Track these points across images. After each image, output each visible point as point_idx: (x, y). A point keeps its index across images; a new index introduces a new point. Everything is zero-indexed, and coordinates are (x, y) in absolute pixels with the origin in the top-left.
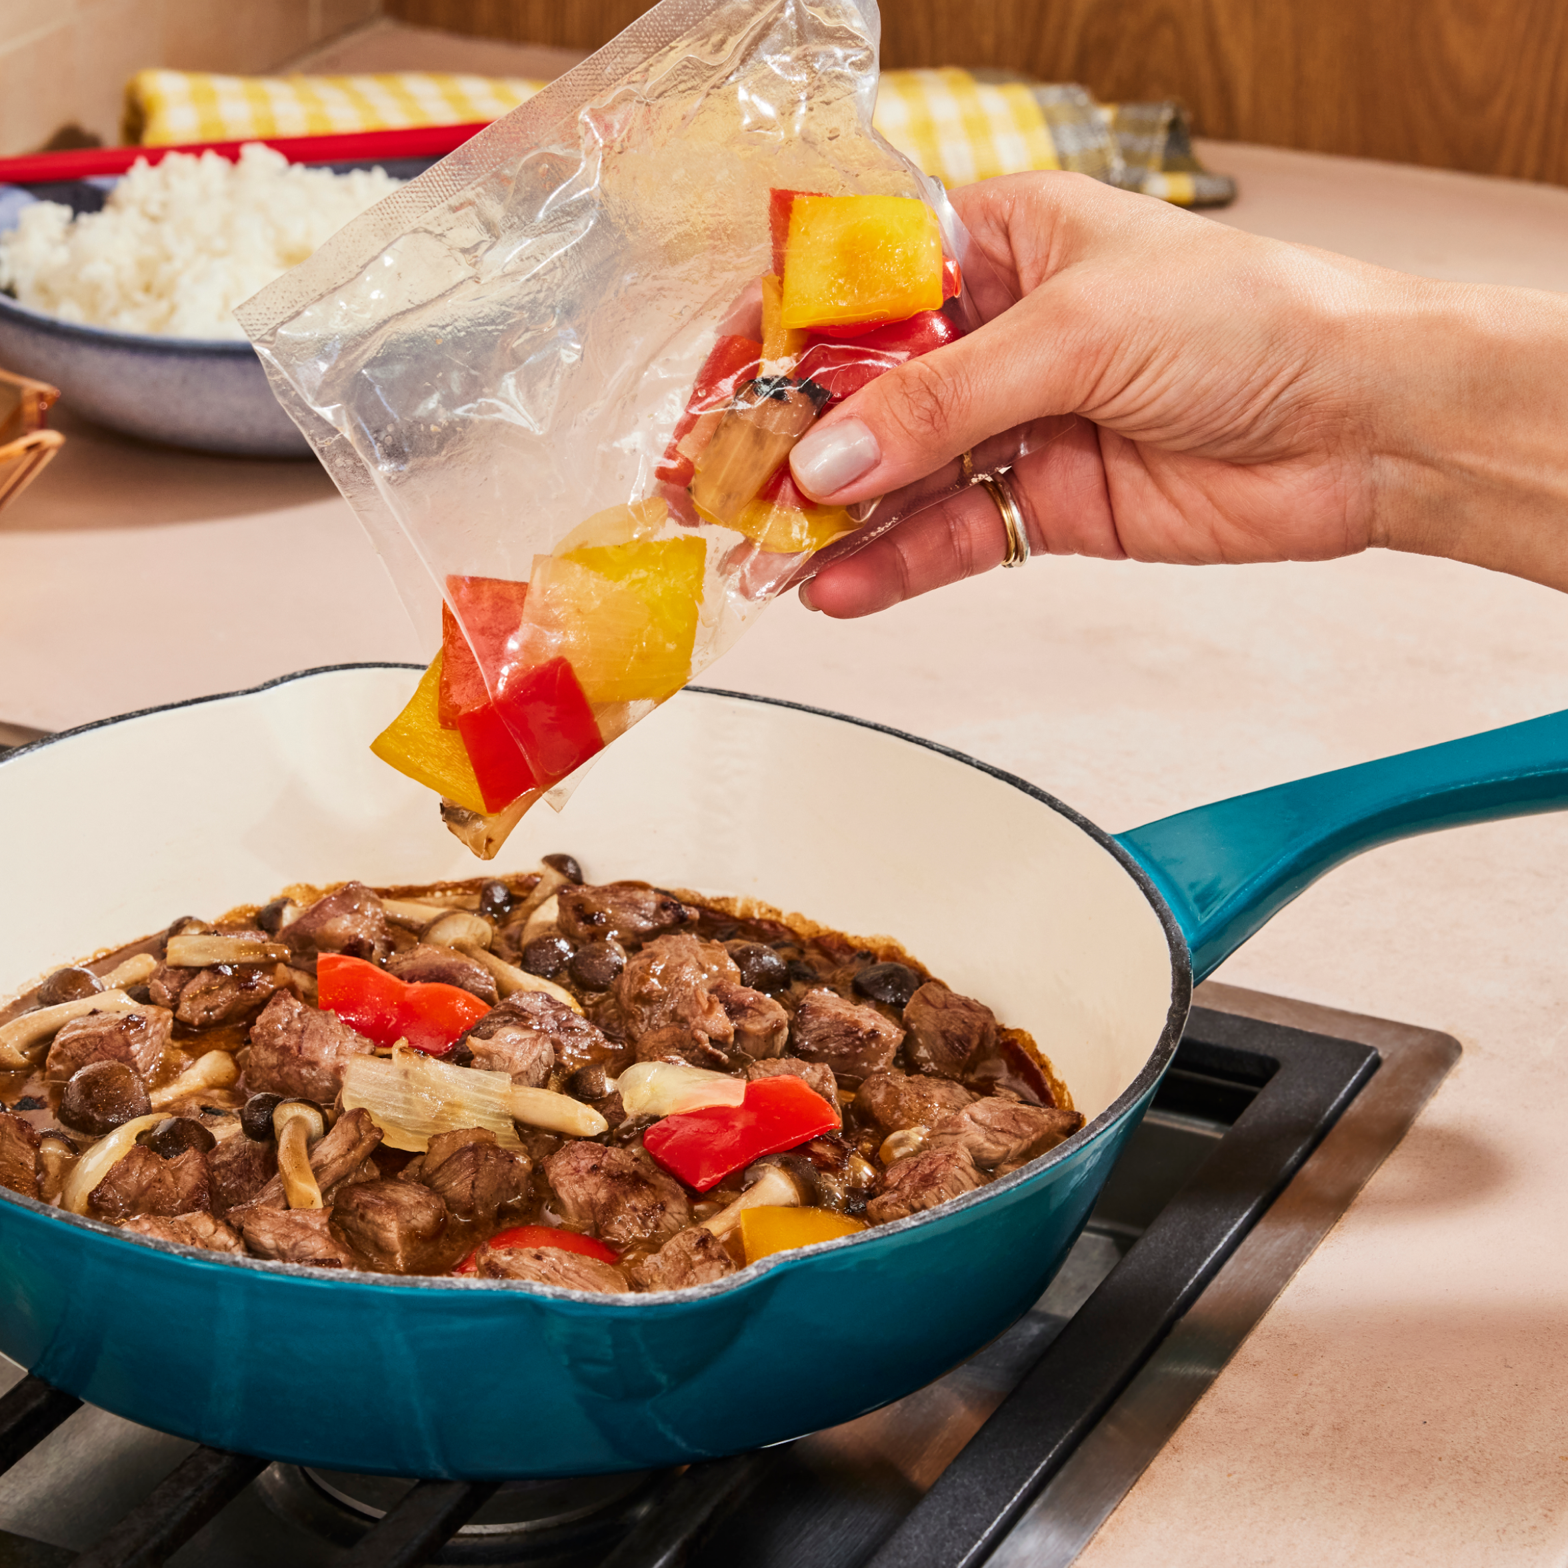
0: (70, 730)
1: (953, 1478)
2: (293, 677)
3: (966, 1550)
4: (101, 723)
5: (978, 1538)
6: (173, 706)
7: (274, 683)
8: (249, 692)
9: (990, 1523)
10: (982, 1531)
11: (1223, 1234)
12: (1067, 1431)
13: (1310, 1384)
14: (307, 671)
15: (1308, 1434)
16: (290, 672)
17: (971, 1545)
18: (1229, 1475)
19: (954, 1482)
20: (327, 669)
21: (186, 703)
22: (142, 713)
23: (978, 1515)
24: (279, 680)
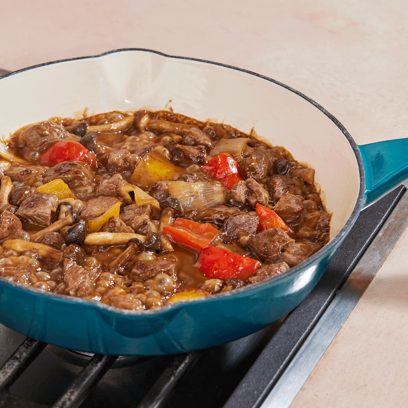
0: (33, 66)
1: (264, 356)
2: (112, 52)
3: (268, 383)
4: (43, 65)
5: (271, 379)
6: (69, 60)
7: (105, 54)
8: (96, 57)
9: (275, 373)
10: (273, 376)
11: (352, 260)
12: (300, 337)
13: (380, 317)
14: (118, 50)
15: (379, 336)
16: (112, 50)
17: (269, 381)
18: (353, 352)
19: (264, 357)
20: (125, 50)
21: (74, 59)
22: (58, 62)
23: (272, 370)
24: (107, 53)
